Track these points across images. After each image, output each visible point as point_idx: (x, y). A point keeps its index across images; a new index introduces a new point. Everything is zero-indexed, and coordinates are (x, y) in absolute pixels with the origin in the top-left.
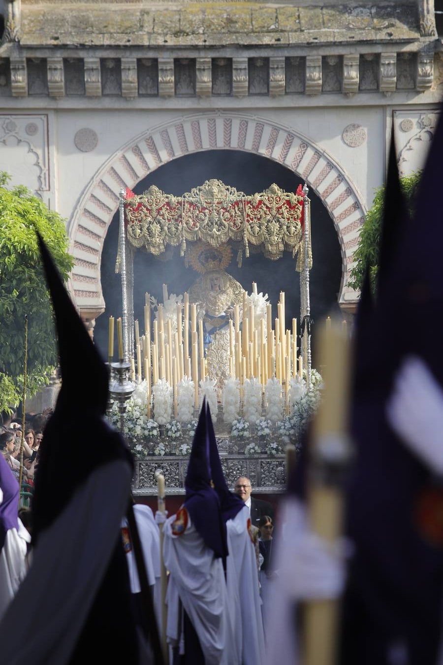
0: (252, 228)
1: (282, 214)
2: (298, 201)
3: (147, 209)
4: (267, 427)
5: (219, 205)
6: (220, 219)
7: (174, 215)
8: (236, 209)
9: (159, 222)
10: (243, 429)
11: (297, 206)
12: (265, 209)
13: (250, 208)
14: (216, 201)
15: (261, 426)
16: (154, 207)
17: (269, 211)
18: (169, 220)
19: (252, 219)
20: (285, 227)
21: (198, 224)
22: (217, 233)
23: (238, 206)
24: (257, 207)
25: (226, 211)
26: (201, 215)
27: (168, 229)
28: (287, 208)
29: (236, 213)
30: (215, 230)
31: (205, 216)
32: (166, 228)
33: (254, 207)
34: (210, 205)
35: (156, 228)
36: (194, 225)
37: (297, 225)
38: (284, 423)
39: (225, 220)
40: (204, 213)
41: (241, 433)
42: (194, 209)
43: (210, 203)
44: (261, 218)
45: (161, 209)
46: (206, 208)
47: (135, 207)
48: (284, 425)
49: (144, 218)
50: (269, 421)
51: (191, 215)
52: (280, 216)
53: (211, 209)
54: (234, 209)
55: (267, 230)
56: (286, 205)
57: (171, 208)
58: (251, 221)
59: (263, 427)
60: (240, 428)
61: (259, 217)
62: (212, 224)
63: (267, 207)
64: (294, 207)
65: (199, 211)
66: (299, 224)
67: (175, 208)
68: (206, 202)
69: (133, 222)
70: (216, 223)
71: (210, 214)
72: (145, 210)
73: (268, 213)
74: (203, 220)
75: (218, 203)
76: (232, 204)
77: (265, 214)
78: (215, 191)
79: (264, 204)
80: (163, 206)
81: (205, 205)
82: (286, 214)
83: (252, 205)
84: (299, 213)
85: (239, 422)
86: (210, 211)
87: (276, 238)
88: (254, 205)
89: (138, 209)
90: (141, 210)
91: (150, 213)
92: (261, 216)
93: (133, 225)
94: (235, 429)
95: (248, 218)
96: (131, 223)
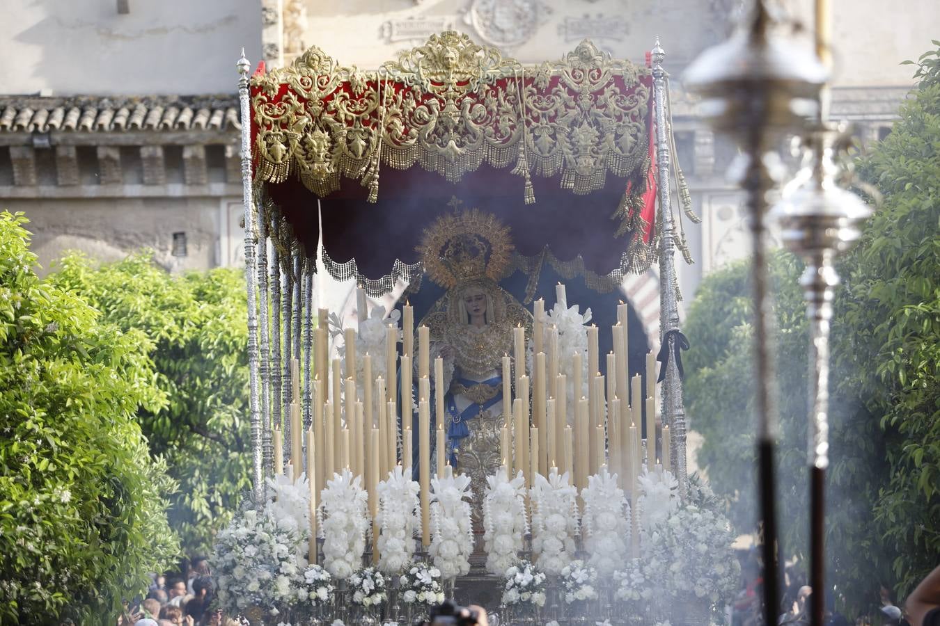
0: (535, 137)
1: (606, 106)
2: (641, 78)
3: (301, 99)
4: (587, 582)
5: (462, 88)
6: (463, 120)
7: (360, 112)
8: (501, 95)
9: (328, 128)
10: (531, 588)
11: (637, 90)
12: (565, 95)
13: (532, 94)
14: (454, 79)
15: (574, 579)
16: (316, 94)
17: (575, 100)
18: (350, 123)
19: (537, 119)
20: (610, 136)
21: (414, 132)
22: (458, 150)
23: (504, 90)
24: (549, 91)
25: (478, 102)
26: (423, 112)
27: (348, 141)
28: (615, 94)
29: (499, 105)
30: (452, 143)
31: (431, 112)
32: (342, 141)
33: (540, 92)
34: (441, 88)
35: (320, 141)
36: (406, 132)
37: (639, 129)
39: (475, 121)
40: (429, 107)
41: (526, 596)
42: (404, 97)
43: (442, 84)
44: (556, 115)
45: (331, 97)
46: (433, 96)
47: (273, 94)
49: (294, 118)
51: (399, 111)
52: (600, 112)
53: (443, 96)
54: (496, 96)
55: (572, 144)
56: (613, 86)
57: (353, 96)
58: (534, 124)
59: (579, 581)
60: (524, 583)
61: (553, 114)
62: (447, 129)
63: (571, 92)
64: (632, 91)
65: (418, 103)
66: (643, 128)
67: (362, 96)
68: (433, 82)
69: (269, 127)
70: (455, 129)
71: (442, 108)
72: (294, 100)
73: (571, 103)
74: (426, 122)
75: (459, 83)
76: (491, 86)
77: (566, 106)
78: (451, 55)
79: (564, 85)
80: (337, 91)
81: (430, 88)
82: (613, 107)
83: (536, 86)
84: (643, 102)
85: (522, 571)
86: (441, 101)
87: (591, 161)
88: (542, 86)
89: (278, 98)
90: (287, 101)
91: (306, 108)
92: (556, 111)
93: (269, 135)
94: (513, 587)
95: (528, 117)
96: (265, 131)
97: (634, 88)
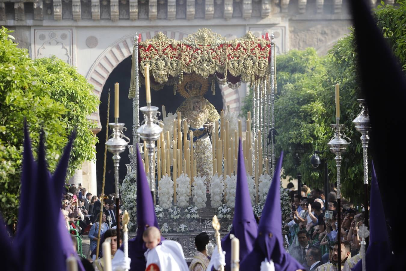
0: (232, 64)
1: (255, 54)
2: (267, 45)
3: (156, 50)
5: (208, 47)
6: (209, 57)
7: (175, 54)
8: (221, 50)
9: (164, 59)
10: (227, 213)
11: (266, 48)
12: (242, 50)
13: (231, 49)
14: (206, 44)
16: (161, 48)
17: (245, 52)
18: (172, 58)
19: (233, 58)
20: (257, 64)
21: (193, 61)
22: (207, 67)
23: (222, 48)
24: (237, 48)
25: (214, 52)
26: (195, 54)
27: (171, 64)
28: (258, 50)
29: (221, 53)
30: (205, 65)
31: (198, 55)
32: (169, 64)
33: (234, 49)
34: (202, 47)
35: (162, 63)
36: (190, 61)
37: (266, 62)
38: (257, 209)
39: (213, 58)
40: (198, 53)
41: (225, 216)
42: (190, 50)
43: (202, 45)
44: (239, 56)
45: (166, 49)
46: (199, 49)
47: (146, 48)
48: (257, 210)
49: (153, 56)
51: (188, 54)
52: (254, 55)
53: (202, 50)
54: (220, 50)
55: (244, 66)
56: (258, 47)
57: (173, 49)
58: (232, 59)
60: (225, 212)
61: (238, 56)
62: (203, 60)
63: (244, 49)
65: (194, 51)
66: (267, 61)
67: (176, 49)
68: (199, 45)
69: (145, 59)
70: (206, 60)
71: (202, 53)
72: (153, 50)
74: (196, 58)
75: (208, 45)
76: (218, 47)
77: (243, 54)
78: (205, 36)
79: (242, 47)
80: (167, 47)
81: (198, 47)
82: (258, 54)
83: (233, 47)
84: (267, 53)
85: (224, 208)
86: (202, 51)
87: (250, 72)
88: (235, 47)
89: (148, 49)
90: (151, 50)
91: (157, 53)
92: (239, 55)
93: (145, 61)
94: (221, 213)
95: (230, 57)
96: (143, 60)
97: (264, 48)
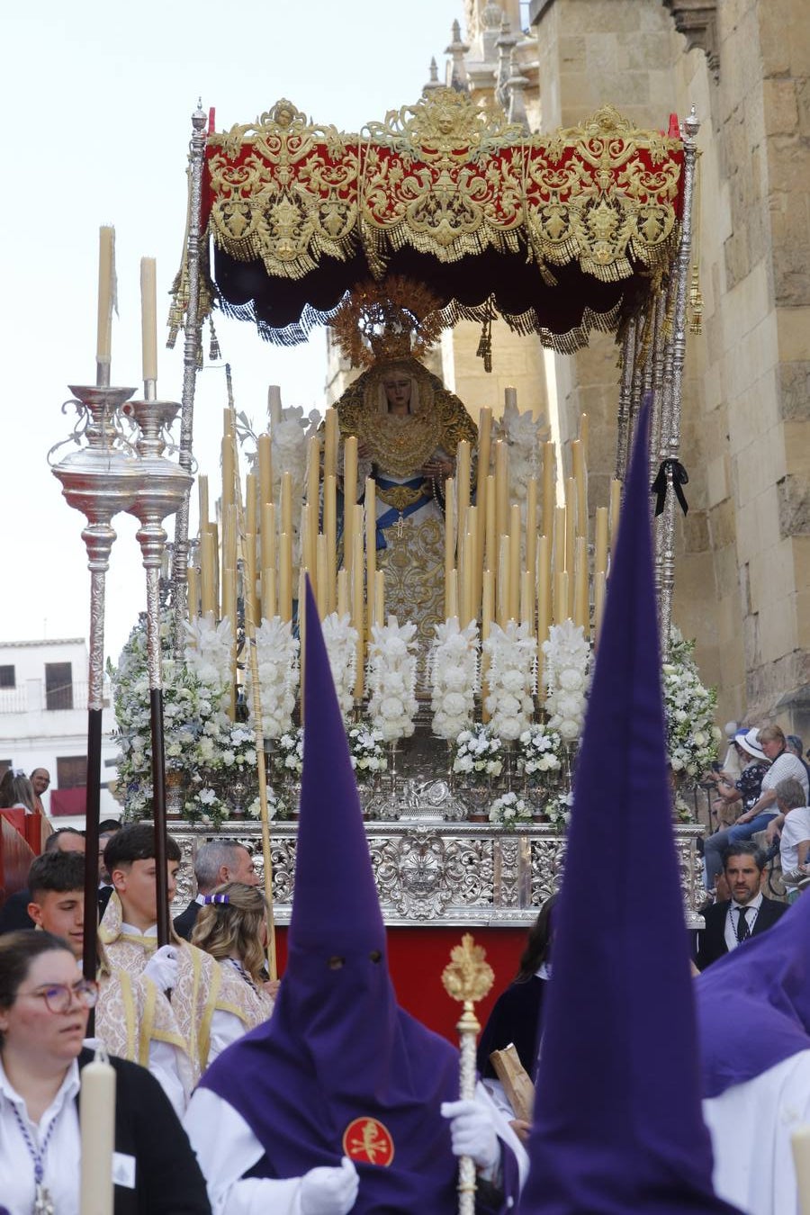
1: (627, 184)
2: (671, 153)
3: (267, 163)
4: (550, 751)
5: (459, 158)
6: (459, 195)
7: (337, 182)
8: (505, 168)
9: (298, 199)
10: (487, 755)
11: (665, 167)
12: (581, 171)
13: (541, 168)
14: (451, 146)
15: (535, 747)
16: (285, 159)
17: (592, 176)
18: (324, 194)
19: (546, 197)
20: (633, 220)
21: (399, 207)
22: (452, 231)
23: (509, 161)
24: (561, 164)
25: (478, 175)
26: (411, 184)
27: (322, 216)
28: (640, 170)
29: (502, 179)
30: (445, 222)
31: (421, 184)
32: (314, 215)
33: (551, 165)
34: (434, 157)
35: (285, 214)
36: (391, 207)
37: (666, 214)
39: (473, 197)
40: (419, 178)
41: (481, 765)
42: (390, 166)
43: (435, 151)
44: (569, 194)
45: (302, 162)
46: (424, 165)
47: (233, 156)
49: (258, 185)
50: (555, 736)
51: (383, 182)
52: (621, 190)
53: (436, 167)
54: (499, 168)
55: (586, 227)
56: (637, 161)
57: (328, 161)
58: (543, 203)
59: (541, 749)
60: (479, 751)
61: (565, 191)
62: (439, 206)
63: (588, 167)
64: (659, 168)
65: (406, 173)
66: (671, 211)
67: (340, 162)
68: (425, 149)
69: (228, 194)
70: (450, 205)
71: (434, 181)
72: (259, 163)
73: (588, 180)
74: (415, 197)
75: (456, 152)
76: (493, 156)
77: (582, 184)
78: (448, 117)
79: (580, 158)
80: (310, 155)
81: (421, 156)
82: (637, 186)
83: (546, 158)
84: (671, 182)
85: (477, 736)
86: (434, 172)
88: (554, 159)
89: (240, 161)
90: (250, 165)
91: (272, 173)
92: (570, 188)
93: (227, 204)
94: (466, 754)
95: (537, 195)
96: (221, 200)
97: (662, 165)
